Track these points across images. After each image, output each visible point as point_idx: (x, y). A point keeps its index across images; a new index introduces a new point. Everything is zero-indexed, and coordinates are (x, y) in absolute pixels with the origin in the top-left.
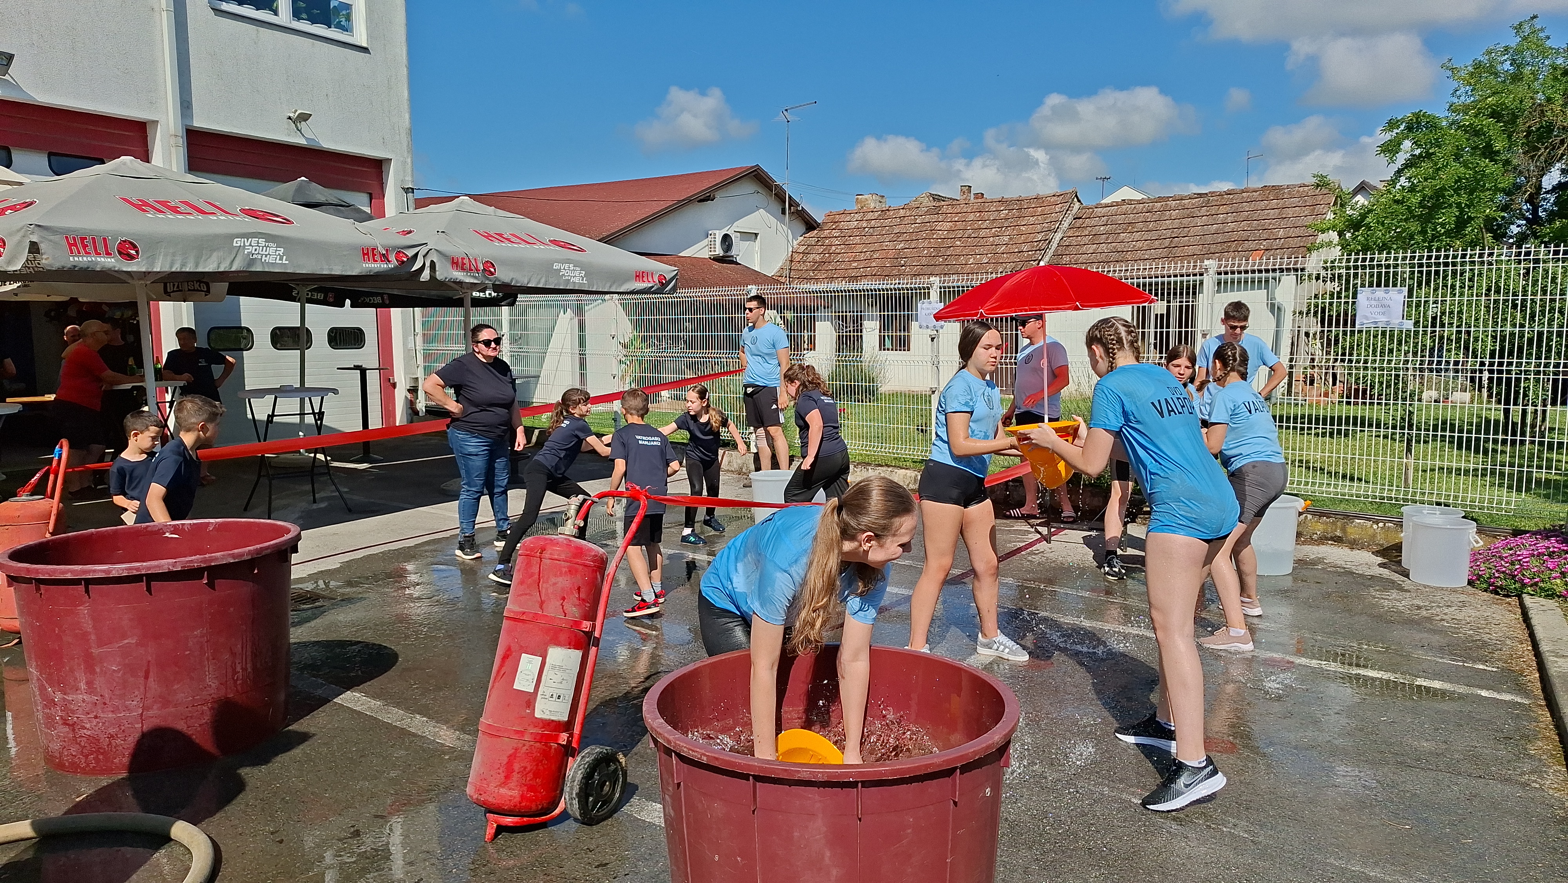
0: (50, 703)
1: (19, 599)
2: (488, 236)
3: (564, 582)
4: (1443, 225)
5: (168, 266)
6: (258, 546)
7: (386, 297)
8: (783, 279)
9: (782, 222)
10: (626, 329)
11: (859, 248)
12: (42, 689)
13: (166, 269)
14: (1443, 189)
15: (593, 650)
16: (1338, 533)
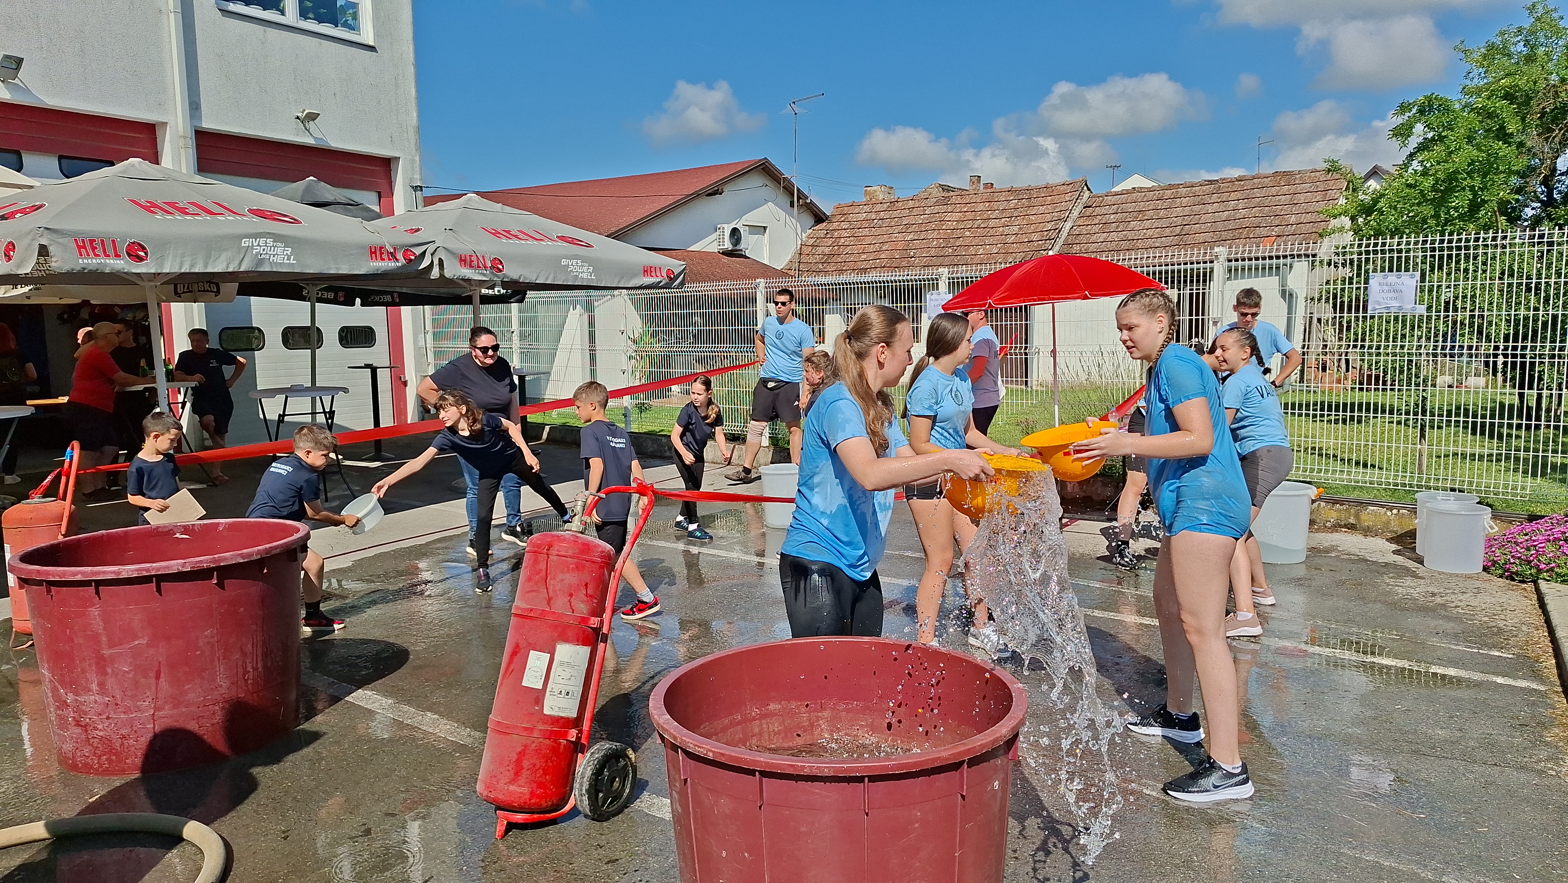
0: (63, 704)
1: (32, 600)
2: (496, 233)
3: (571, 578)
4: (1456, 209)
5: (177, 267)
6: (267, 546)
7: (396, 295)
8: (792, 273)
9: (791, 215)
10: (635, 324)
11: (868, 240)
12: (55, 690)
13: (176, 270)
14: (1456, 172)
15: (601, 646)
16: (1352, 520)
